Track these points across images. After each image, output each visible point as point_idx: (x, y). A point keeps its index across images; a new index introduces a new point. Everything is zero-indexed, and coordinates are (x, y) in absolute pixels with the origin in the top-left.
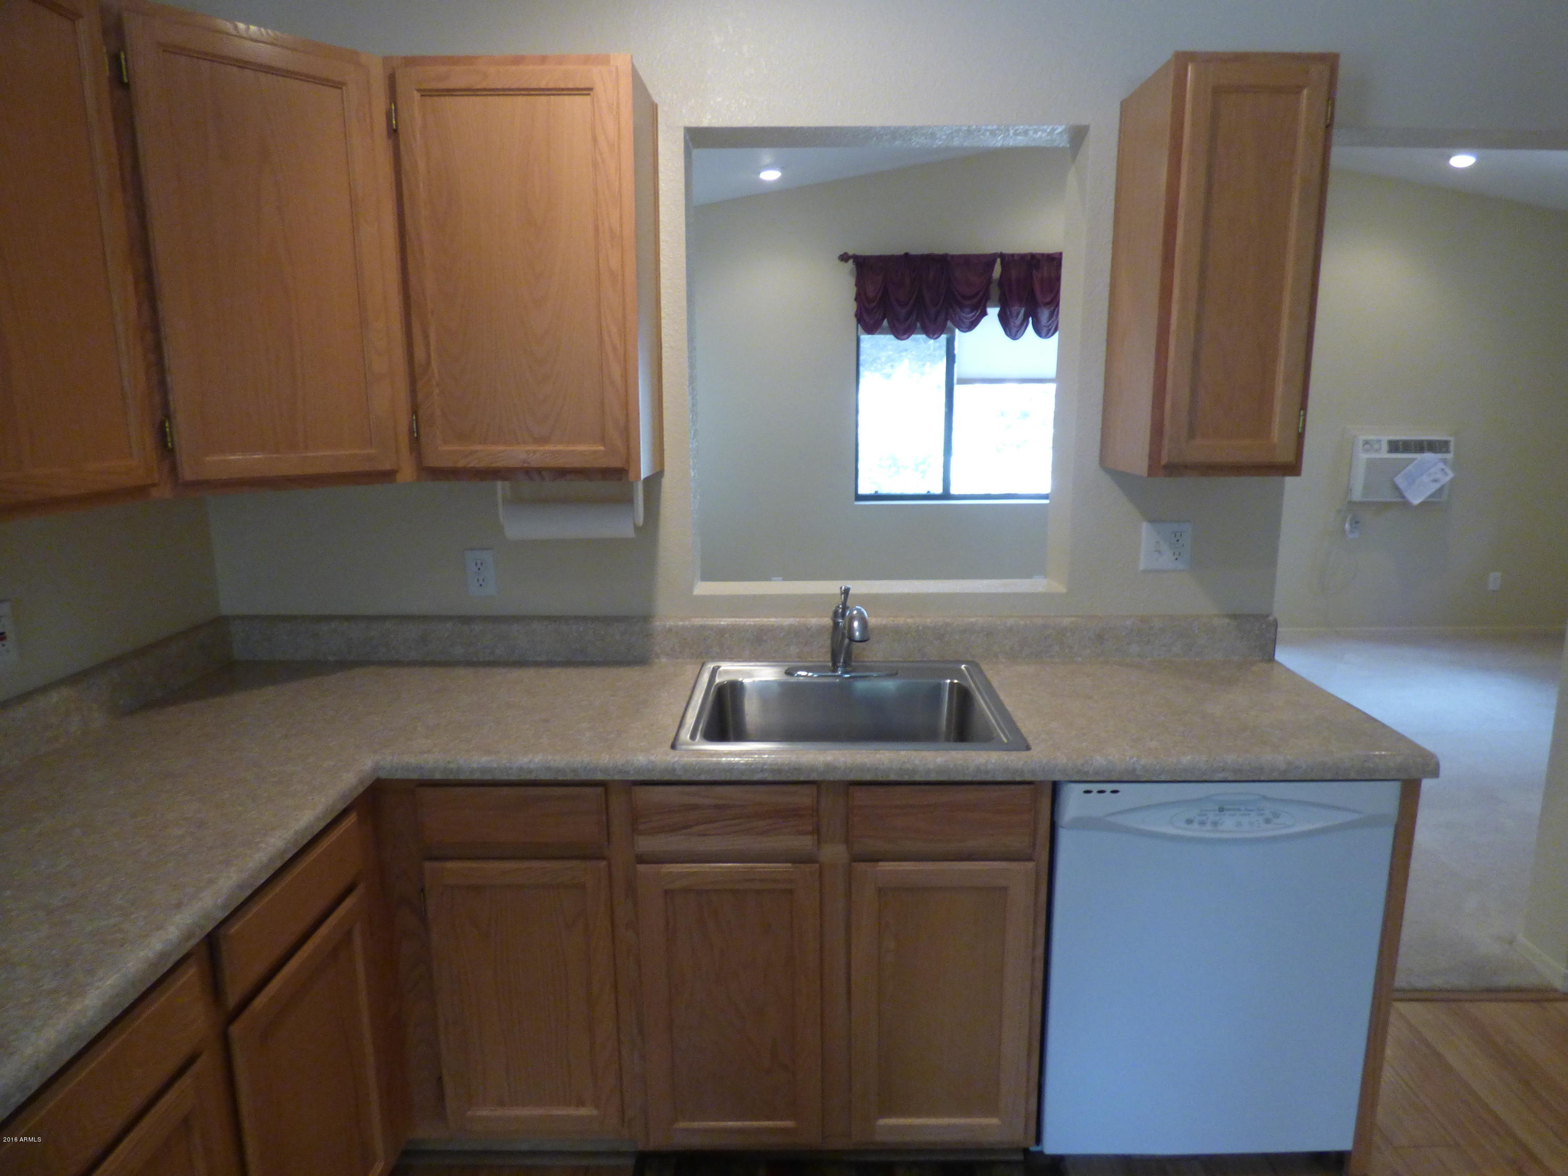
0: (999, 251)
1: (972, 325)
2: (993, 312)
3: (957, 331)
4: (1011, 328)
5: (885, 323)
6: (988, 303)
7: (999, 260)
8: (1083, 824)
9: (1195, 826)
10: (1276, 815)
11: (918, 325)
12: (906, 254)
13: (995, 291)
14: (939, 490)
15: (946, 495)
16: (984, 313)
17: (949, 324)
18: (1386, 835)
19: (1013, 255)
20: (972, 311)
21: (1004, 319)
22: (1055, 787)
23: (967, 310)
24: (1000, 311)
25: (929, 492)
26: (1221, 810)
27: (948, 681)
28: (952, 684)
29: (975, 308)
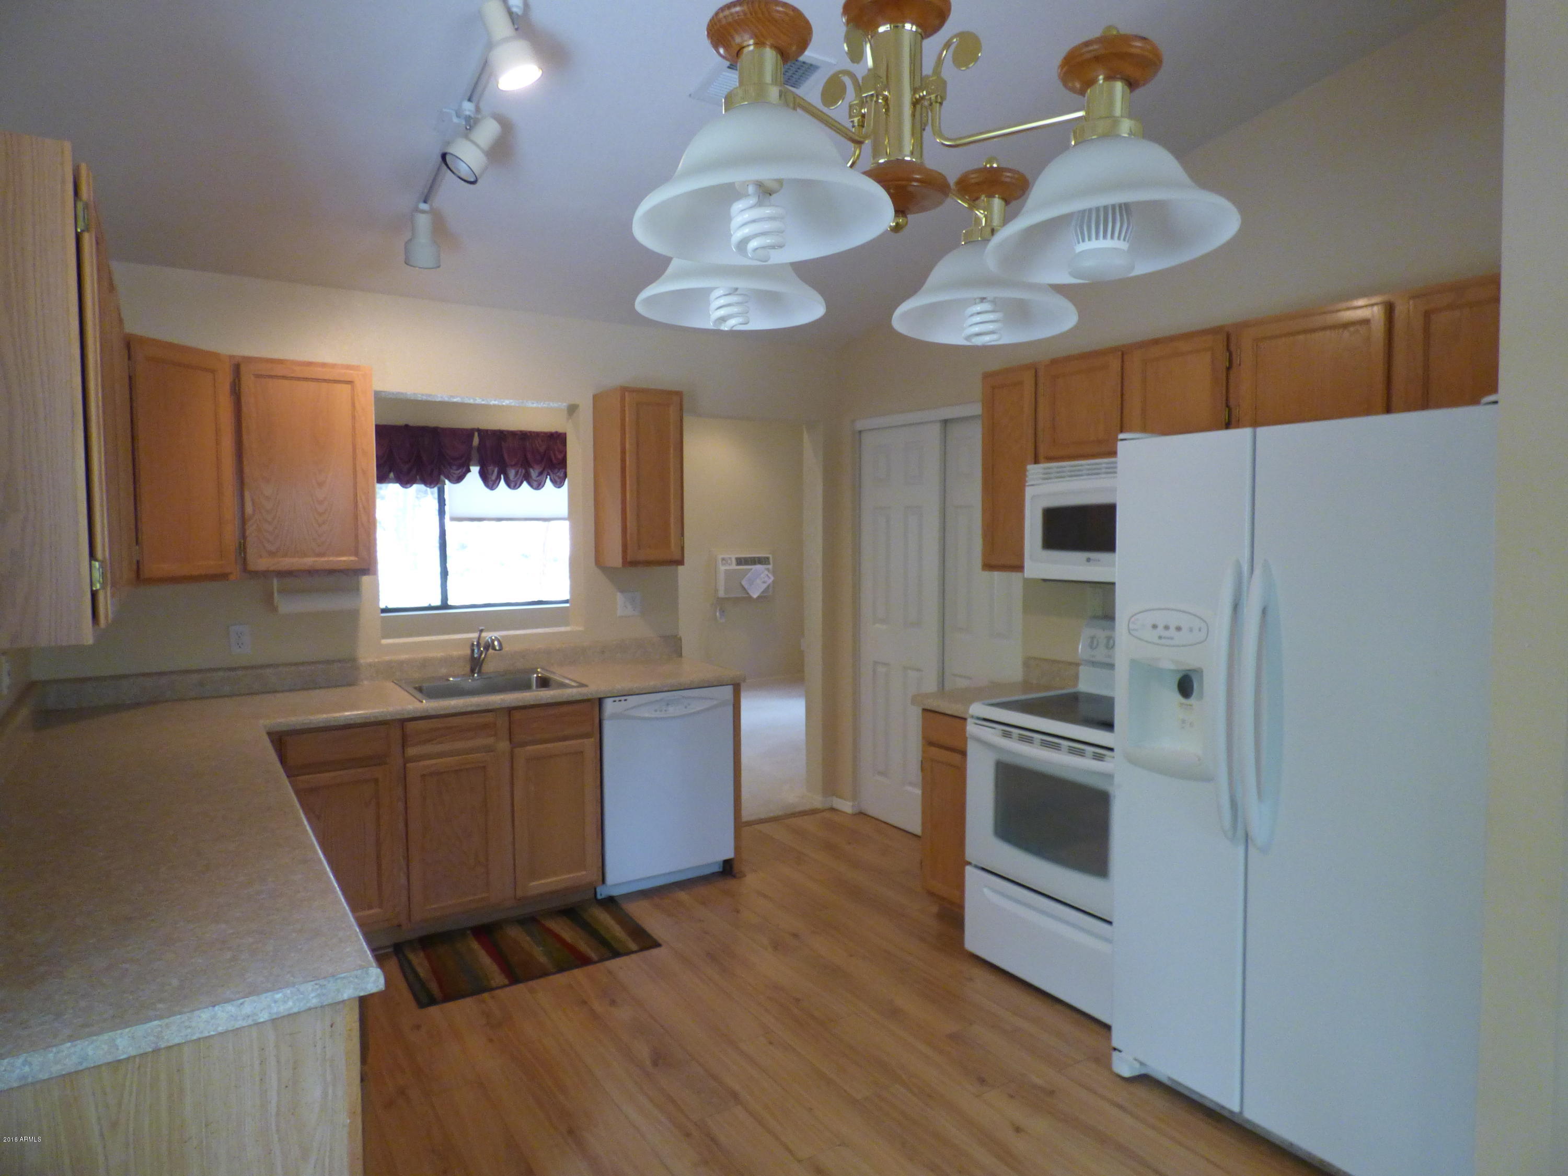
0: (476, 427)
1: (459, 479)
2: (475, 470)
3: (447, 481)
4: (489, 481)
5: (392, 475)
6: (472, 463)
7: (476, 434)
8: (616, 716)
9: (658, 712)
10: (689, 704)
11: (418, 477)
12: (407, 426)
13: (475, 455)
14: (438, 602)
15: (445, 605)
16: (469, 471)
17: (442, 477)
18: (730, 709)
19: (487, 431)
20: (457, 470)
21: (484, 476)
22: (600, 701)
23: (454, 467)
24: (480, 469)
25: (430, 605)
26: (668, 705)
27: (535, 675)
28: (537, 677)
29: (460, 466)
